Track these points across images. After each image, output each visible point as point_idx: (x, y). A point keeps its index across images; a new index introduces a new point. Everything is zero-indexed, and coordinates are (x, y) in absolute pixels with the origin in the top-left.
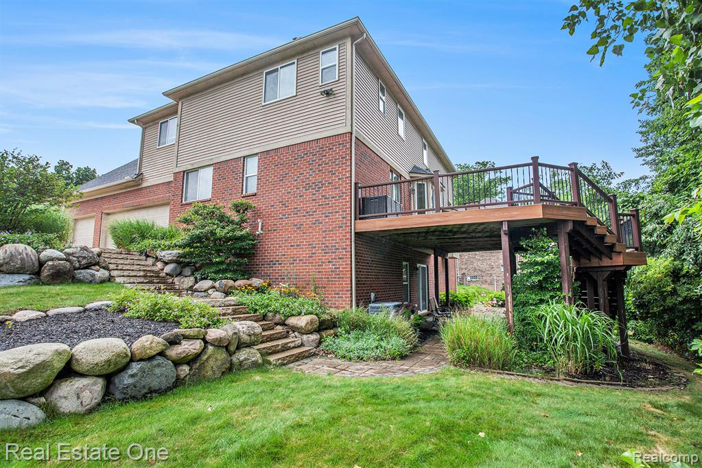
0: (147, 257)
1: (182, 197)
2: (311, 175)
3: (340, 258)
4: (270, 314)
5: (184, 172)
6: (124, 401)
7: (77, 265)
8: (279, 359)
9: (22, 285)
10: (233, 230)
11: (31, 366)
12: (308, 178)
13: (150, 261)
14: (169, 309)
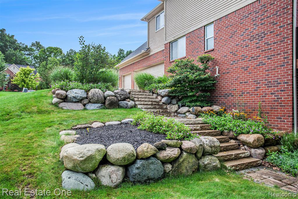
0: (153, 94)
1: (170, 57)
2: (254, 29)
3: (282, 91)
4: (226, 131)
5: (170, 43)
6: (134, 183)
7: (120, 99)
8: (233, 166)
9: (99, 109)
10: (200, 75)
11: (86, 157)
12: (253, 32)
13: (155, 96)
14: (161, 125)
